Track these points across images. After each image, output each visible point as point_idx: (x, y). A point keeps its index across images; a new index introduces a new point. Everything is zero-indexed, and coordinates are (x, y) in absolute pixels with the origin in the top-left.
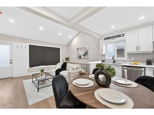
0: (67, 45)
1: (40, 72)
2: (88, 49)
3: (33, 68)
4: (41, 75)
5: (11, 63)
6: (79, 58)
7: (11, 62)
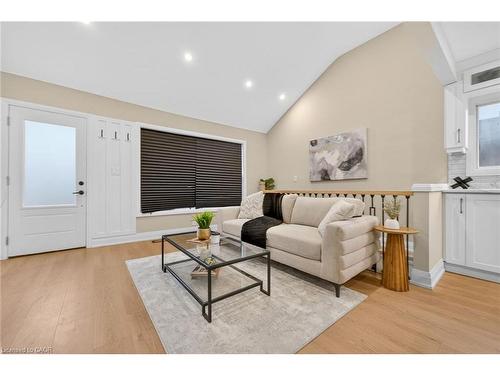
0: (267, 134)
1: (196, 227)
2: (365, 138)
3: (154, 214)
4: (202, 239)
5: (81, 193)
6: (318, 177)
7: (81, 188)
